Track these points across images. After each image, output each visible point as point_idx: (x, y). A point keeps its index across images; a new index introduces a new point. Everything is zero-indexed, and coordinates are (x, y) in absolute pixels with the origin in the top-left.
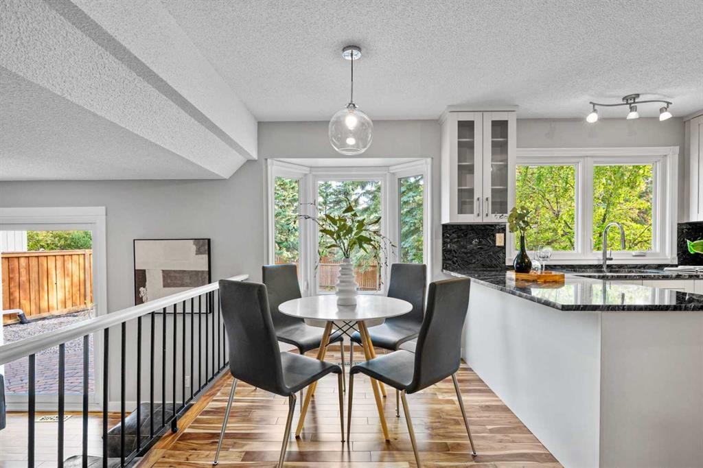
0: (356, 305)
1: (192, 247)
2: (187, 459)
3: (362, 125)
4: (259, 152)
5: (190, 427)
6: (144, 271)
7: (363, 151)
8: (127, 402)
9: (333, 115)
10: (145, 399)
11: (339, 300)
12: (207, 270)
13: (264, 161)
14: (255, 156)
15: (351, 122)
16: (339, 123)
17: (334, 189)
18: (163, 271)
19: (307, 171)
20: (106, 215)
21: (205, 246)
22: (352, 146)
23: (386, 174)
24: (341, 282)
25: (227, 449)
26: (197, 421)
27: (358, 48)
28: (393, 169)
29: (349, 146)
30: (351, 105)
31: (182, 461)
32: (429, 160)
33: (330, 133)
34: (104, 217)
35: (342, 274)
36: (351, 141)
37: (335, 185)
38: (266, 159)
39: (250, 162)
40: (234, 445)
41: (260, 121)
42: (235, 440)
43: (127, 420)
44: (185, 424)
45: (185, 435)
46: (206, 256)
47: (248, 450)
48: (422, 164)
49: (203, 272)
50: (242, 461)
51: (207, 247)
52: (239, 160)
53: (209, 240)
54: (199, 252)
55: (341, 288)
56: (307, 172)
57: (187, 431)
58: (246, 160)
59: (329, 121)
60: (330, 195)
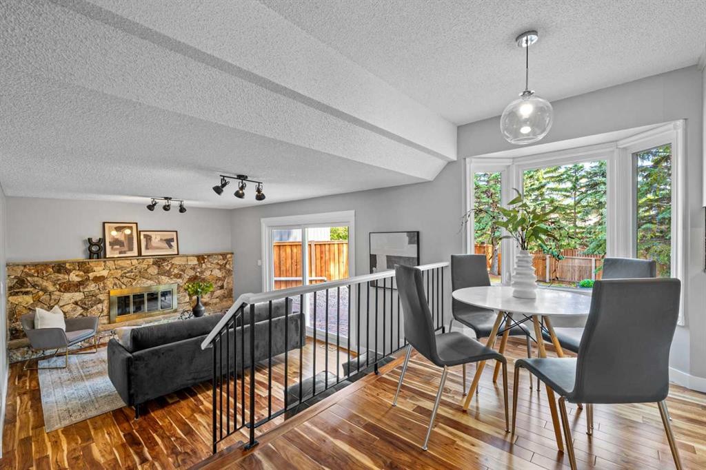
0: (535, 299)
1: (406, 238)
2: (378, 395)
3: (540, 110)
4: (458, 153)
5: (387, 374)
6: (375, 255)
7: (540, 137)
8: (361, 347)
9: (504, 109)
10: (372, 349)
11: (515, 291)
12: (416, 256)
13: (463, 161)
14: (454, 157)
15: (526, 110)
16: (513, 115)
17: (587, 172)
18: (387, 256)
19: (509, 162)
20: (355, 216)
21: (415, 237)
22: (528, 135)
23: (613, 151)
24: (517, 274)
25: (405, 398)
26: (393, 372)
27: (534, 32)
28: (622, 144)
29: (523, 135)
30: (526, 93)
31: (374, 394)
32: (680, 123)
33: (501, 127)
34: (354, 217)
35: (518, 266)
36: (526, 130)
37: (588, 166)
38: (465, 159)
39: (450, 163)
40: (412, 398)
41: (459, 125)
42: (413, 394)
43: (361, 357)
44: (385, 372)
45: (382, 378)
46: (416, 246)
47: (421, 405)
48: (669, 130)
49: (413, 258)
50: (413, 411)
51: (416, 239)
52: (441, 164)
53: (418, 233)
54: (410, 242)
55: (516, 280)
56: (510, 164)
57: (384, 376)
58: (446, 163)
59: (500, 116)
60: (581, 178)
